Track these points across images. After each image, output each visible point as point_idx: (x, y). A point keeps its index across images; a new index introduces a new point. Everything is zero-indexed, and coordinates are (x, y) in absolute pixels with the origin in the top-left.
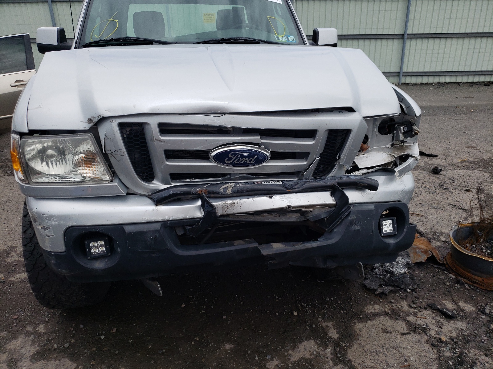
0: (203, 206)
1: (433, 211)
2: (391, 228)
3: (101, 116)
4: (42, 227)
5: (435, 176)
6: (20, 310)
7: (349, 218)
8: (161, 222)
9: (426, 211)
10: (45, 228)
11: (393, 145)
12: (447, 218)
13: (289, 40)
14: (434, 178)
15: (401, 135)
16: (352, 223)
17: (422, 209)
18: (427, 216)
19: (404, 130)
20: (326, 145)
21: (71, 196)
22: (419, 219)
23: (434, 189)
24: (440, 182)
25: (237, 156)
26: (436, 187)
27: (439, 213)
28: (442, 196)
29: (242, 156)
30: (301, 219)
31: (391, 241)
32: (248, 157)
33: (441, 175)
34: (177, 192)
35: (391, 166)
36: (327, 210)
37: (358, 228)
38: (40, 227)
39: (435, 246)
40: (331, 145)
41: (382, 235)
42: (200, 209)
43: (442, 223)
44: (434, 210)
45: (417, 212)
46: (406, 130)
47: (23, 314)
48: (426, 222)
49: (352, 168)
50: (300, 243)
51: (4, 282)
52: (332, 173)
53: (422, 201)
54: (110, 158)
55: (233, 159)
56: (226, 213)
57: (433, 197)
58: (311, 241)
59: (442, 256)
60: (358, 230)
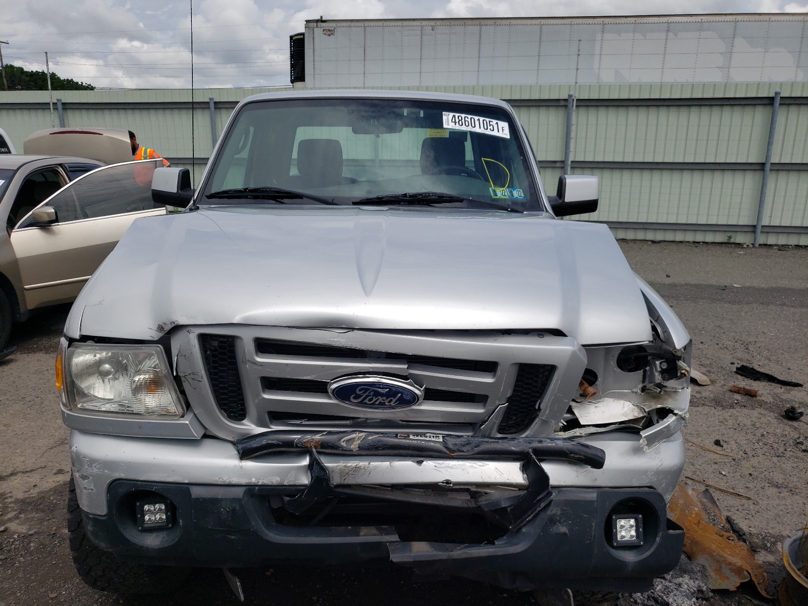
0: (310, 467)
1: (772, 491)
2: (633, 533)
3: (174, 323)
4: (80, 475)
5: (790, 423)
6: (62, 585)
7: (549, 512)
8: (245, 486)
9: (758, 490)
10: (84, 477)
11: (644, 389)
12: (797, 509)
13: (513, 196)
14: (787, 428)
15: (657, 374)
16: (552, 521)
17: (751, 485)
18: (758, 499)
19: (661, 368)
20: (516, 386)
21: (123, 434)
22: (741, 505)
23: (782, 449)
24: (797, 436)
25: (370, 393)
26: (787, 444)
27: (784, 498)
28: (796, 465)
29: (377, 394)
30: (469, 504)
31: (630, 557)
32: (387, 395)
33: (801, 423)
34: (273, 442)
35: (641, 425)
36: (513, 494)
37: (563, 529)
38: (77, 476)
39: (763, 562)
40: (525, 386)
41: (615, 544)
42: (307, 472)
43: (786, 519)
44: (775, 490)
45: (741, 490)
46: (665, 367)
47: (64, 593)
48: (753, 513)
49: (565, 424)
50: (463, 546)
51: (54, 534)
52: (530, 429)
53: (754, 469)
54: (183, 383)
55: (363, 397)
56: (346, 482)
57: (778, 464)
58: (482, 543)
59: (772, 583)
60: (565, 534)
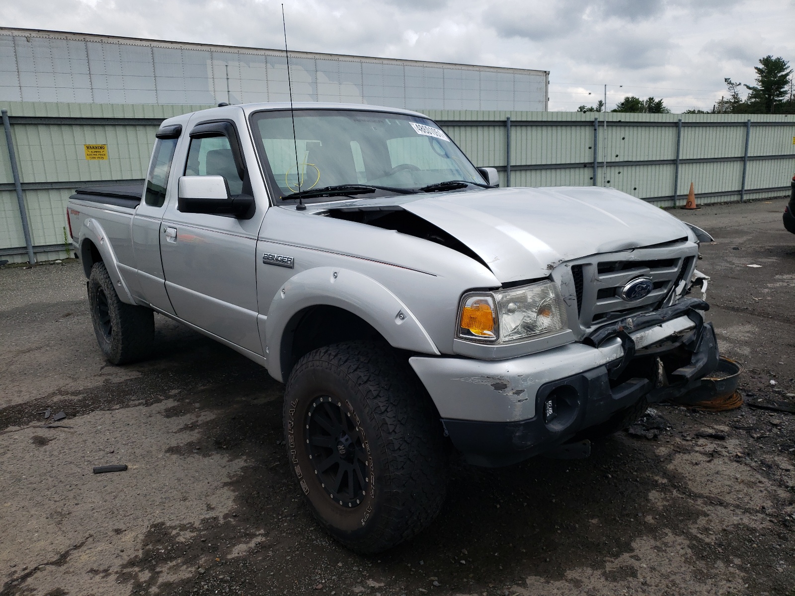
0: (622, 344)
3: (562, 261)
4: (514, 392)
10: (518, 393)
29: (641, 289)
32: (645, 289)
38: (511, 394)
42: (621, 348)
55: (637, 293)
56: (639, 347)
